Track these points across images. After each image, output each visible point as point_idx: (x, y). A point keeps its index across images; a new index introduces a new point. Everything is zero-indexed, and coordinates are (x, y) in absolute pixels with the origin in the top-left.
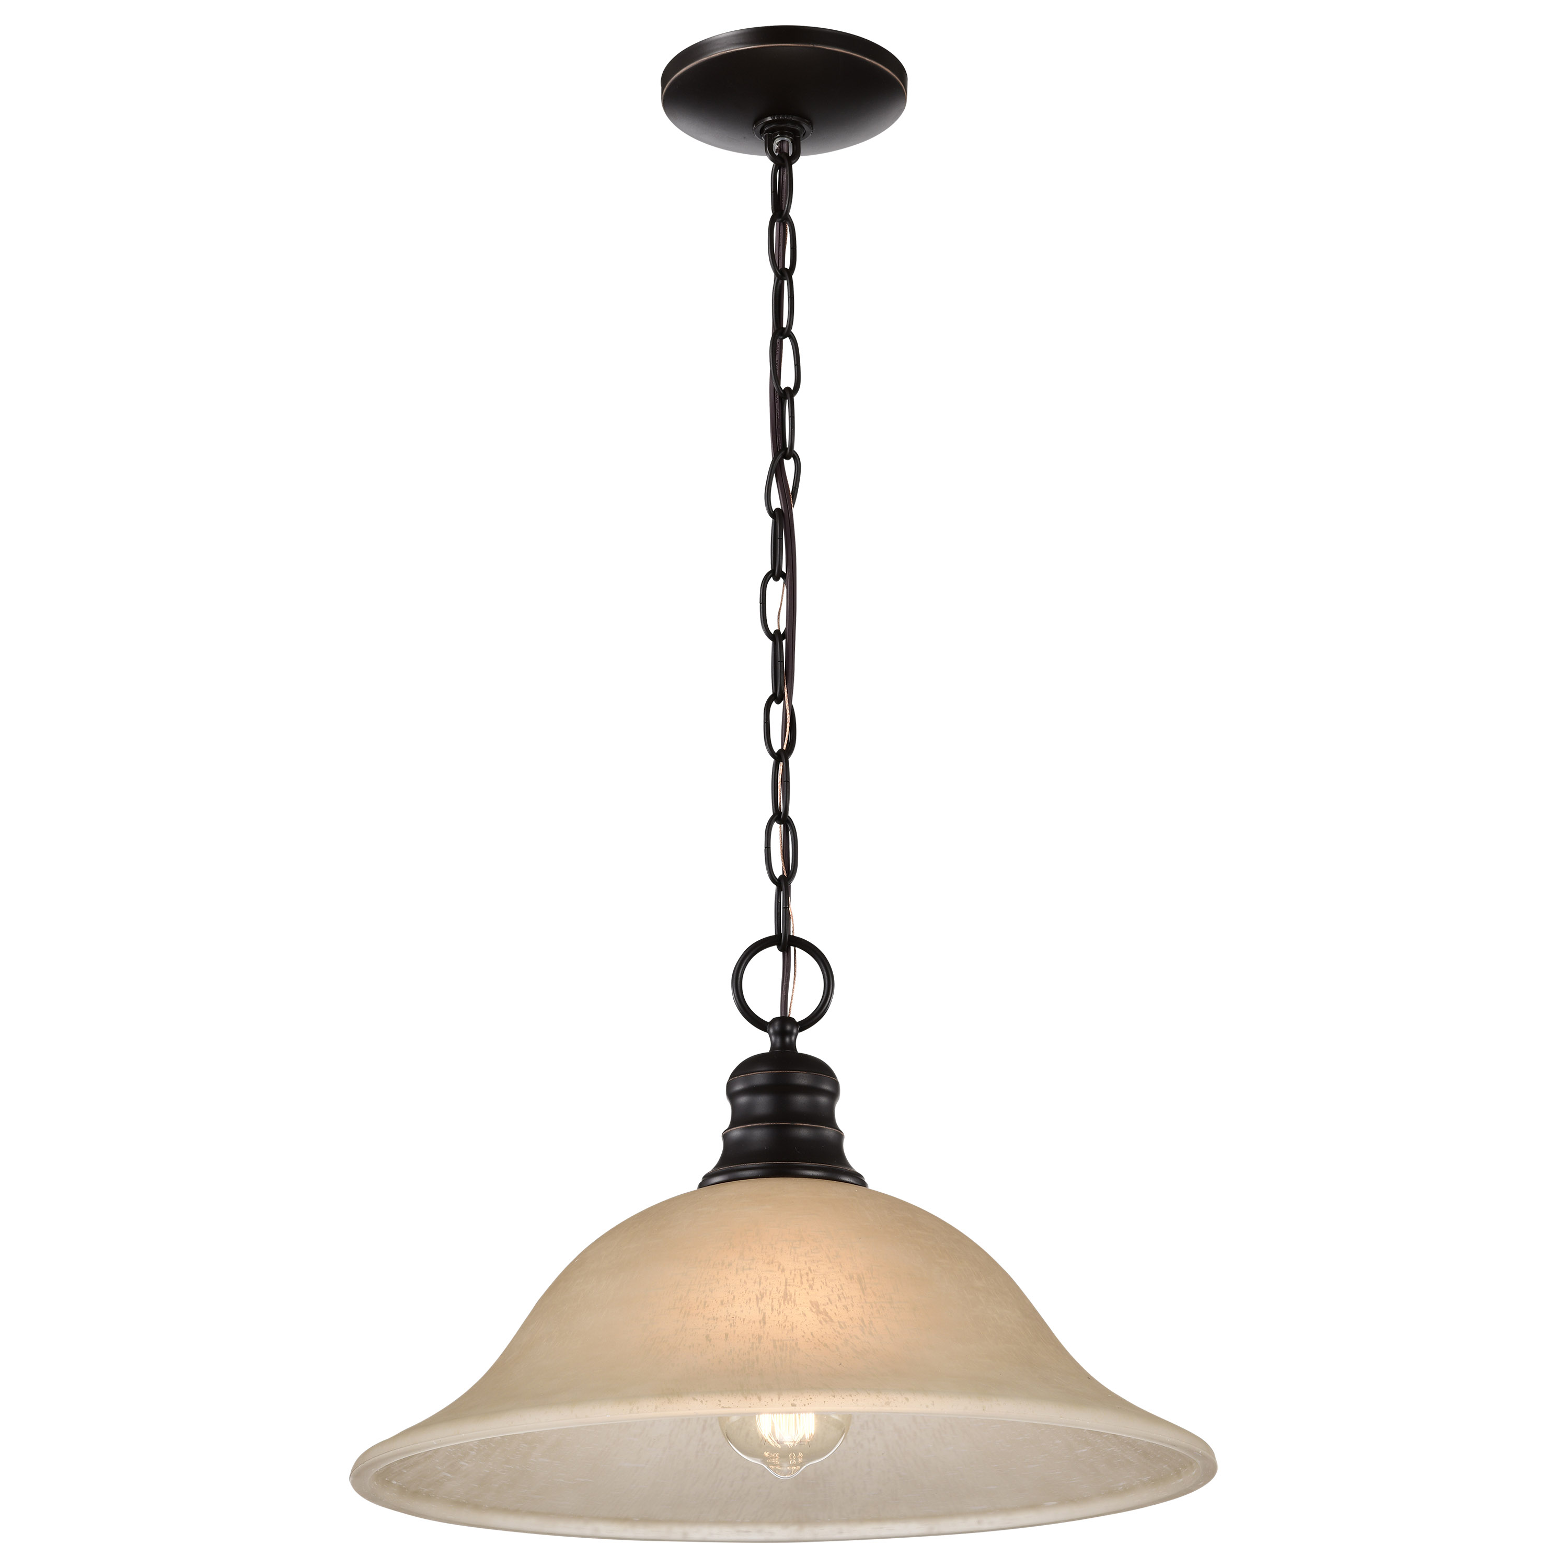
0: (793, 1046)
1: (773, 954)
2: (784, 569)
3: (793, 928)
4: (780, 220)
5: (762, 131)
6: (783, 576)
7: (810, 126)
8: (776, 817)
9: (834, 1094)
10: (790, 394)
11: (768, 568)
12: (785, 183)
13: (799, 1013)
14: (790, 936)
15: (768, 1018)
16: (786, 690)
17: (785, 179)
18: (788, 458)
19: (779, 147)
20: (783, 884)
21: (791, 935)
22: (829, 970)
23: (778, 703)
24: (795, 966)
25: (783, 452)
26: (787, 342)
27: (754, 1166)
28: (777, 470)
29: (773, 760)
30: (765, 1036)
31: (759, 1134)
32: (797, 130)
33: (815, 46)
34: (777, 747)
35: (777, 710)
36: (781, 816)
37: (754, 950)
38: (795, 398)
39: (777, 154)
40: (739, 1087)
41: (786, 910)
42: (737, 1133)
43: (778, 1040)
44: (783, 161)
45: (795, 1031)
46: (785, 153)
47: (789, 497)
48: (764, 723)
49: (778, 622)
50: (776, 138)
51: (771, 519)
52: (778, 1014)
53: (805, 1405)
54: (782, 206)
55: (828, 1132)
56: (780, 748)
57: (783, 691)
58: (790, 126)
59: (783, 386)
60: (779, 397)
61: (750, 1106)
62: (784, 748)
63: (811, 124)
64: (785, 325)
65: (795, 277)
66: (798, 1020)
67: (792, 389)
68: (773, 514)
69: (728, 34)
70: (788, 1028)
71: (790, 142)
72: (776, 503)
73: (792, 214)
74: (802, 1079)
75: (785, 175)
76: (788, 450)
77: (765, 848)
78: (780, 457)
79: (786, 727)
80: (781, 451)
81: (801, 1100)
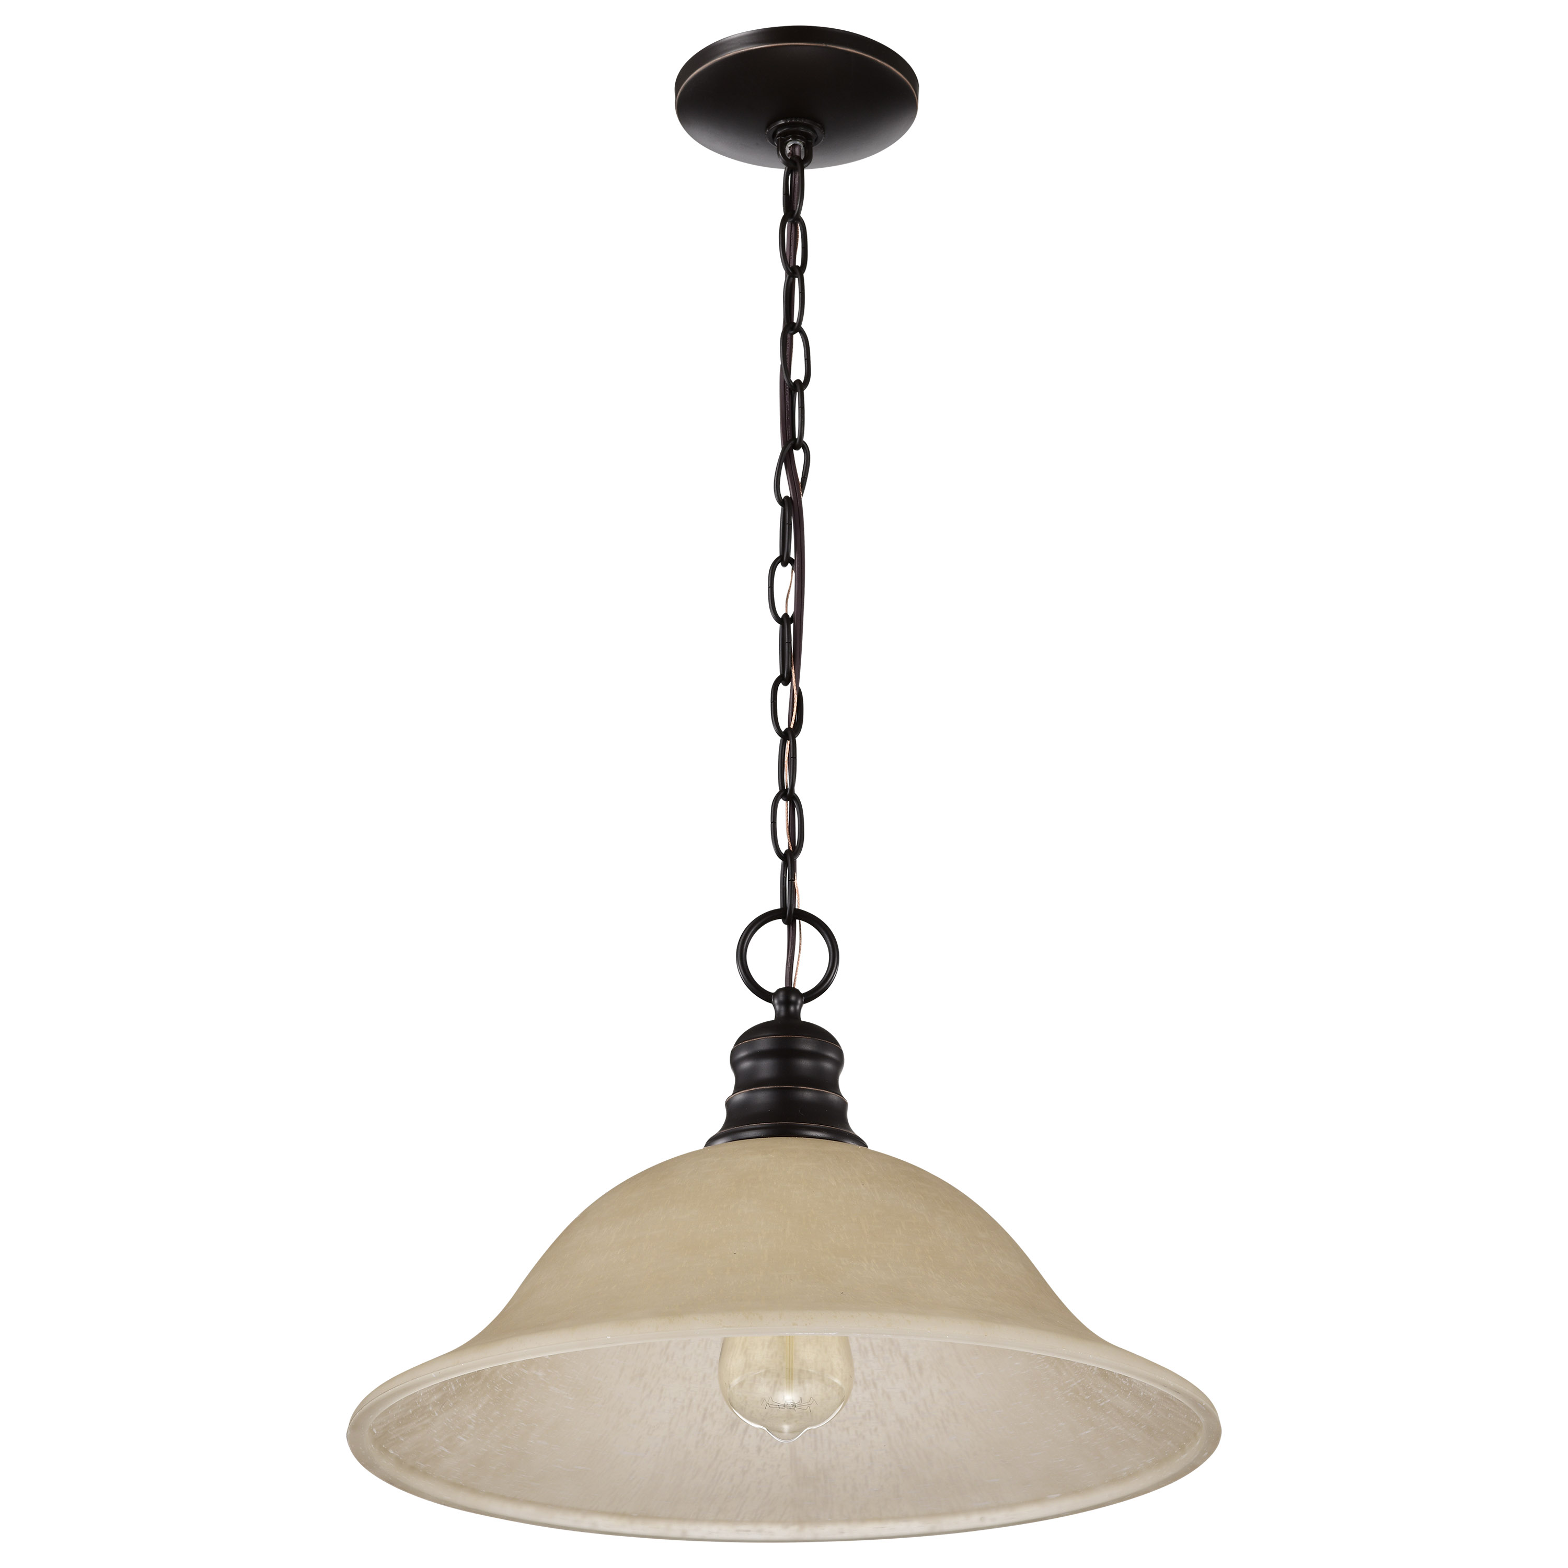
0: (798, 1014)
1: (778, 927)
2: (792, 555)
3: (798, 903)
4: (791, 220)
5: (774, 135)
6: (792, 562)
7: (822, 131)
8: (782, 793)
9: (839, 1062)
10: (801, 386)
11: (777, 554)
12: (796, 186)
13: (804, 985)
14: (795, 909)
15: (772, 989)
16: (793, 671)
17: (797, 182)
18: (797, 449)
19: (791, 151)
20: (789, 859)
21: (797, 907)
22: (834, 943)
23: (786, 684)
24: (800, 939)
25: (792, 442)
26: (797, 337)
27: (757, 1126)
28: (786, 459)
29: (779, 738)
30: (769, 1006)
31: (762, 1096)
32: (809, 134)
33: (828, 46)
34: (784, 726)
35: (784, 692)
36: (787, 793)
37: (759, 923)
38: (805, 392)
39: (789, 158)
40: (743, 1054)
41: (791, 882)
42: (740, 1096)
43: (783, 1009)
44: (795, 163)
45: (799, 1002)
46: (798, 156)
47: (798, 486)
48: (771, 702)
49: (786, 606)
50: (788, 142)
51: (780, 507)
52: (782, 985)
53: (806, 1325)
54: (793, 207)
55: (833, 1096)
56: (787, 727)
57: (791, 672)
58: (802, 129)
59: (793, 379)
60: (789, 389)
61: (752, 1071)
62: (792, 727)
63: (823, 128)
64: (795, 321)
65: (806, 275)
66: (803, 991)
67: (802, 381)
68: (782, 501)
69: (742, 34)
70: (793, 998)
71: (802, 146)
72: (785, 491)
73: (803, 215)
74: (807, 1045)
75: (797, 178)
76: (798, 441)
77: (771, 823)
78: (789, 446)
79: (793, 707)
80: (790, 441)
81: (805, 1064)
